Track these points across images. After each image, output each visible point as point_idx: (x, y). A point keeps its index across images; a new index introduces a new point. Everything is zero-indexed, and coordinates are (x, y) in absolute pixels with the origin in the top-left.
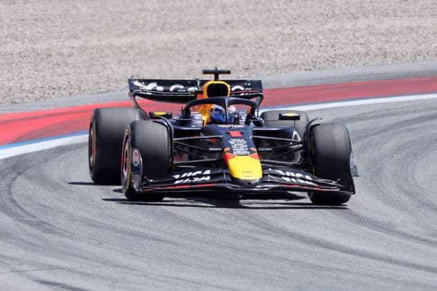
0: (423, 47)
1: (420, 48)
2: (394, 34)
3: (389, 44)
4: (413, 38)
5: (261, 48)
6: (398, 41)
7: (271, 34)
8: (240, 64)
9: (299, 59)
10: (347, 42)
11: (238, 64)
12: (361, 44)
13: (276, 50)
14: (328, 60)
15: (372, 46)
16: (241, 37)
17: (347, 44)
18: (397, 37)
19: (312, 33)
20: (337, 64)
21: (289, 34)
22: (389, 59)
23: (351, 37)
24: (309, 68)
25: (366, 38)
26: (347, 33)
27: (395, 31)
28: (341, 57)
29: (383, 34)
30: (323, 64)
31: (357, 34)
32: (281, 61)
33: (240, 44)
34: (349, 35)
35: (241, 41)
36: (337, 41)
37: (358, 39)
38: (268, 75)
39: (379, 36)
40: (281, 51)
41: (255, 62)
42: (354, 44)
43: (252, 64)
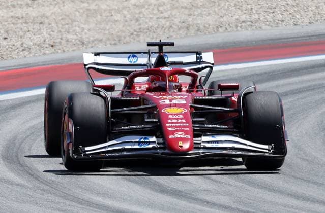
0: (225, 19)
1: (222, 20)
2: (197, 7)
3: (192, 17)
4: (215, 12)
5: (67, 24)
6: (201, 14)
7: (77, 10)
8: (47, 40)
9: (105, 34)
10: (151, 16)
11: (45, 41)
12: (165, 18)
13: (82, 26)
14: (132, 34)
15: (176, 20)
16: (48, 14)
17: (151, 18)
18: (199, 11)
19: (117, 8)
20: (141, 37)
21: (94, 10)
22: (192, 32)
23: (155, 11)
24: (113, 42)
25: (169, 12)
26: (151, 7)
27: (198, 4)
28: (145, 31)
29: (186, 8)
30: (128, 38)
31: (161, 9)
32: (87, 36)
33: (46, 21)
34: (153, 9)
35: (47, 17)
36: (142, 16)
37: (162, 13)
38: (74, 50)
39: (183, 10)
40: (86, 27)
41: (61, 39)
42: (158, 18)
43: (58, 40)
